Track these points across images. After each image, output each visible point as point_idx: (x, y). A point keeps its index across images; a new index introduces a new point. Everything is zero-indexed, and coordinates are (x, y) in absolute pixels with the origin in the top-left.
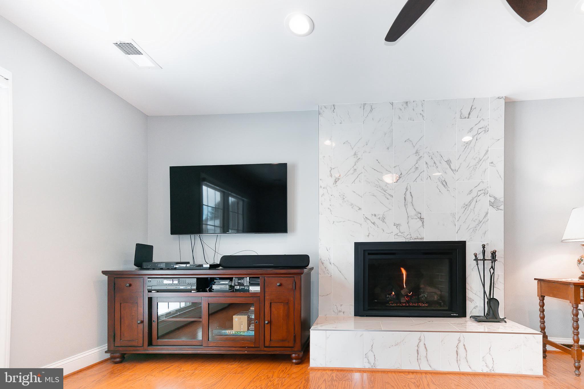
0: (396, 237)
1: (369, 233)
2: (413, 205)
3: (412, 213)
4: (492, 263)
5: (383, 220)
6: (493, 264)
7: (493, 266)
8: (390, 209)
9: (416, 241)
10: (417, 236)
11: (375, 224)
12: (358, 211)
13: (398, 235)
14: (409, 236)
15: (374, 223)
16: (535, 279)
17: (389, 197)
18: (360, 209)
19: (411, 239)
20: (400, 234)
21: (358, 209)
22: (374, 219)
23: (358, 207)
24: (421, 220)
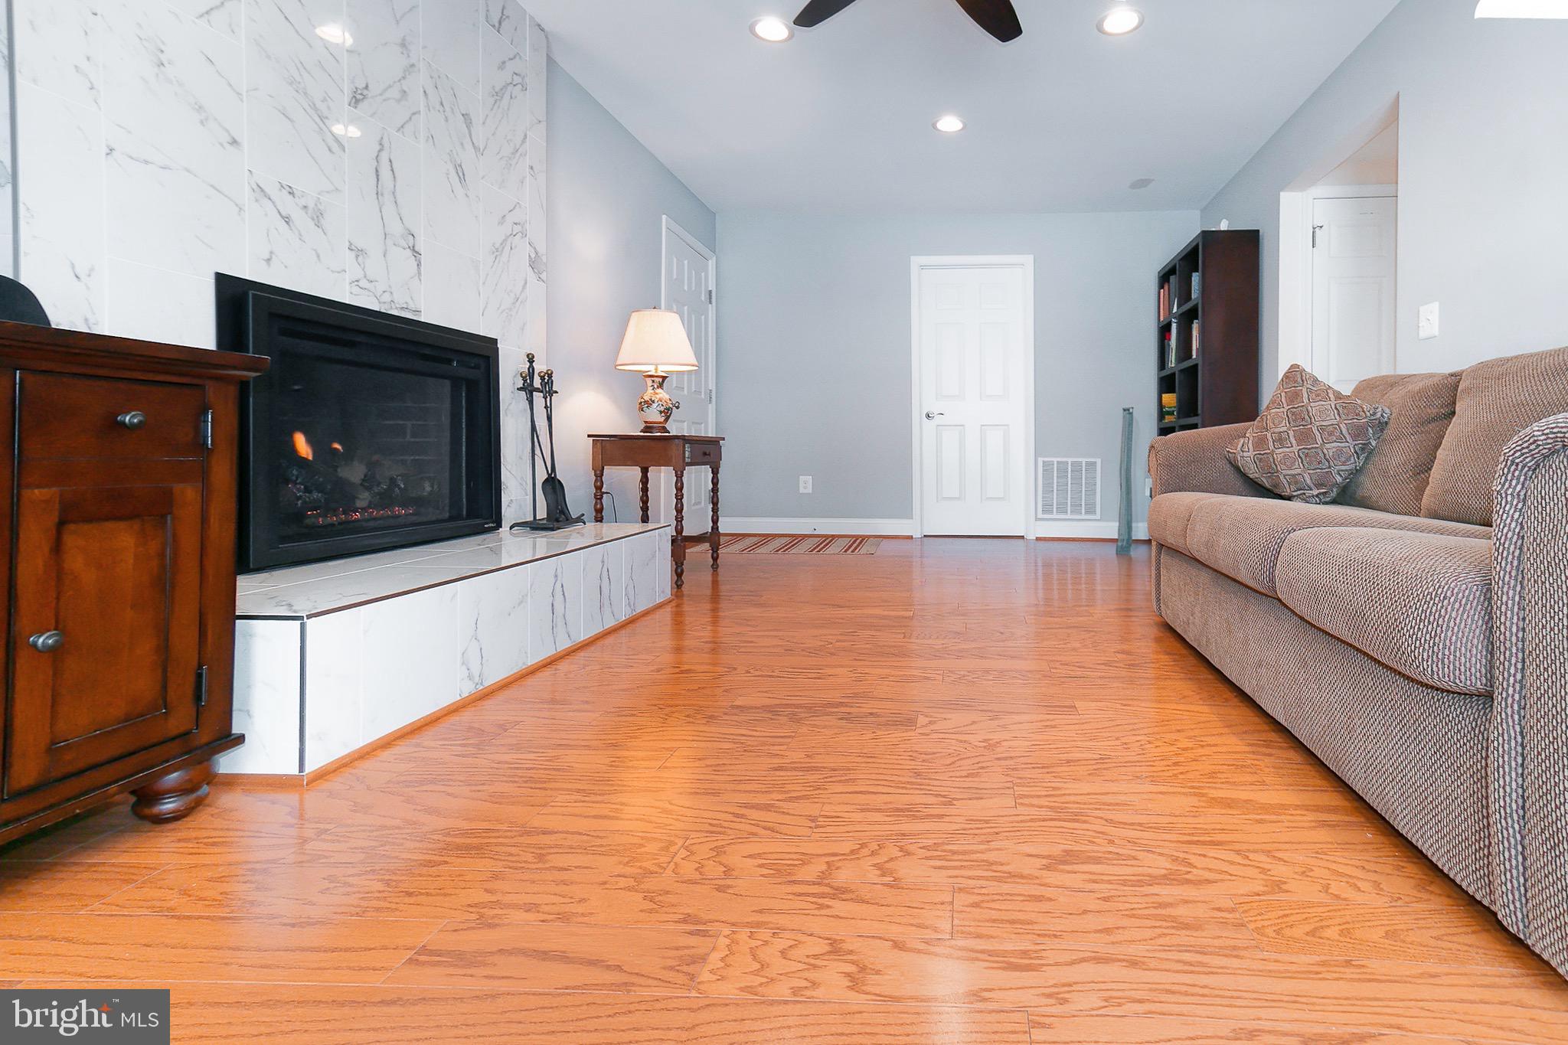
0: (356, 290)
1: (271, 253)
2: (396, 203)
3: (396, 228)
4: (546, 399)
5: (318, 218)
6: (548, 399)
7: (549, 405)
8: (337, 189)
9: (403, 314)
10: (406, 303)
11: (291, 223)
12: (227, 146)
13: (360, 284)
14: (386, 298)
15: (287, 220)
16: (589, 436)
17: (335, 147)
18: (234, 142)
19: (391, 308)
20: (363, 283)
21: (230, 141)
22: (289, 206)
23: (227, 131)
24: (415, 256)
